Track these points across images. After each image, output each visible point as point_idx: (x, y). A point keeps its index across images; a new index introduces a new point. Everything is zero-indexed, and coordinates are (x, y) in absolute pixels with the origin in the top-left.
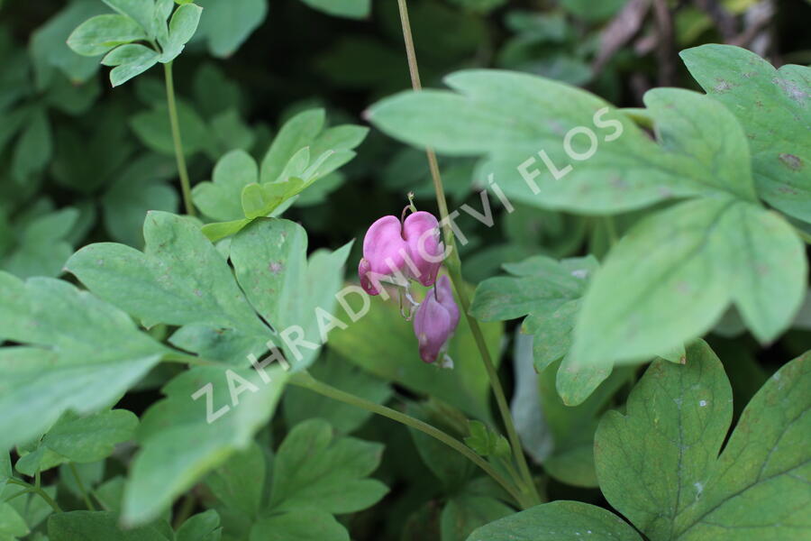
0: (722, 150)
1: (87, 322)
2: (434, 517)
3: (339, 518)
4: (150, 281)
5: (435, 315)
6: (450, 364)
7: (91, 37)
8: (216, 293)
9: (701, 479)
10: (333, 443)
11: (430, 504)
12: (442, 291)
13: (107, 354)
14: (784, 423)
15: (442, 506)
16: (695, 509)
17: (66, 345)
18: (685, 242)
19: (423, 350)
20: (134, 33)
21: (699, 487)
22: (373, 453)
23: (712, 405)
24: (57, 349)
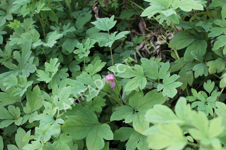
0: (141, 71)
1: (80, 84)
2: (111, 108)
3: (101, 107)
4: (85, 80)
5: (113, 85)
6: (114, 90)
7: (76, 52)
8: (91, 82)
9: (140, 103)
10: (100, 99)
11: (111, 107)
12: (114, 82)
13: (82, 87)
14: (148, 98)
15: (112, 107)
16: (139, 106)
17: (78, 87)
18: (136, 81)
19: (111, 89)
20: (81, 51)
21: (139, 104)
22: (105, 100)
23: (141, 96)
24: (77, 87)
